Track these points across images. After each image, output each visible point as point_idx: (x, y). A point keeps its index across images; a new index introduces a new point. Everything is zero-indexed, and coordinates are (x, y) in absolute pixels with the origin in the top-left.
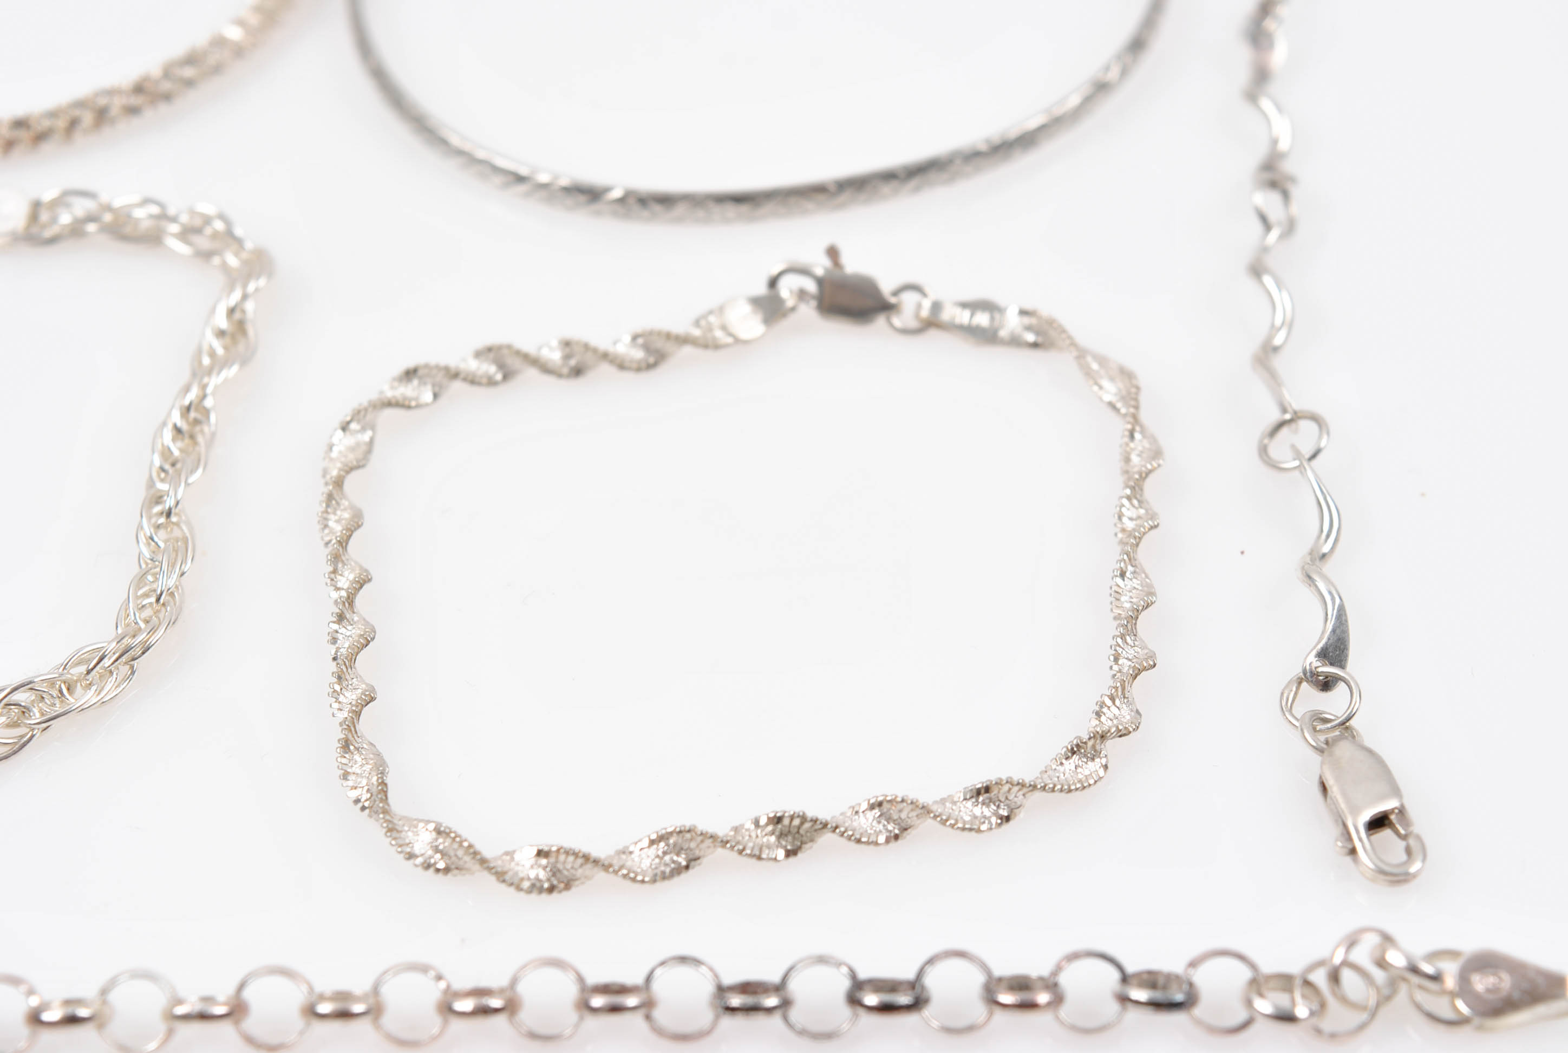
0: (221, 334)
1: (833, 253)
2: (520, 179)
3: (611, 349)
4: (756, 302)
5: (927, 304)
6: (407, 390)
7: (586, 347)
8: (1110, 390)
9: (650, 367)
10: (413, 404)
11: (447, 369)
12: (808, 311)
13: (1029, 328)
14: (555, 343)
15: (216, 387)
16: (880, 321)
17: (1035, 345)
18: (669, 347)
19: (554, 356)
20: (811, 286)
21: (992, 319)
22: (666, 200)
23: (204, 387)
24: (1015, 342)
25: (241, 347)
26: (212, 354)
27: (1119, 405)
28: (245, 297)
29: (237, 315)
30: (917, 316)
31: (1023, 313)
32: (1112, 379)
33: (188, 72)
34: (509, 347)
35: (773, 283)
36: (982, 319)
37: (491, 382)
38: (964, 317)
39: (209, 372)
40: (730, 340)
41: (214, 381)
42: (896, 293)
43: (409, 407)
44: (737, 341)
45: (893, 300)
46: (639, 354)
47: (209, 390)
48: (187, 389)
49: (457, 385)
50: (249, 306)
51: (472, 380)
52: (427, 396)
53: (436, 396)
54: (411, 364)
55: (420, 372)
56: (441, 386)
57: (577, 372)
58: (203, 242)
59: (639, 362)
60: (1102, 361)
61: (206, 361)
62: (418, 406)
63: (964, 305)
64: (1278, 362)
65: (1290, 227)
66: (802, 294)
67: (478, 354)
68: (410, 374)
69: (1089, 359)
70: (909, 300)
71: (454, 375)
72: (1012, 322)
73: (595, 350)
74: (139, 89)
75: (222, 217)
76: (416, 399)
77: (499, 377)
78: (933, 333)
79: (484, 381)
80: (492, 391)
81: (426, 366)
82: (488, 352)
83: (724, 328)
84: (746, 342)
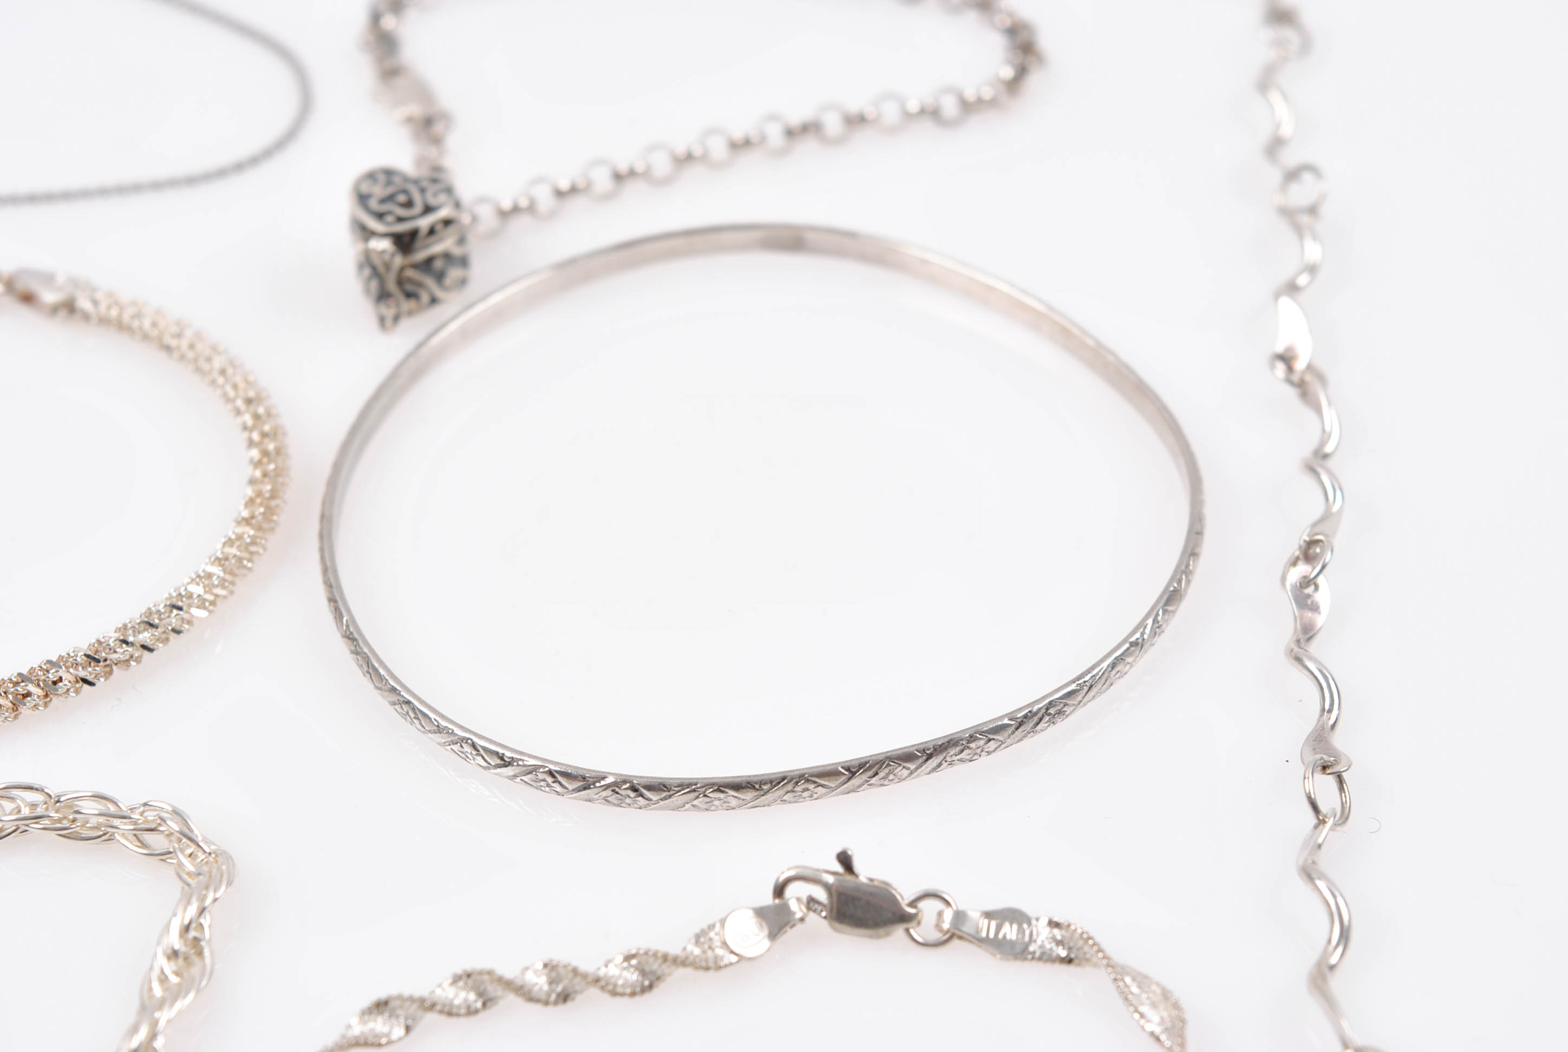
0: (174, 955)
1: (845, 860)
2: (505, 763)
3: (602, 972)
4: (761, 913)
5: (948, 915)
6: (379, 1025)
7: (575, 971)
8: (1155, 1021)
9: (646, 989)
10: (384, 1041)
11: (422, 1001)
12: (818, 922)
13: (1059, 943)
14: (540, 966)
15: (169, 1021)
16: (899, 932)
17: (1069, 961)
18: (665, 968)
19: (539, 981)
20: (821, 895)
21: (1021, 931)
22: (661, 788)
23: (155, 1023)
24: (1046, 957)
25: (195, 970)
26: (163, 979)
27: (1163, 1037)
28: (202, 911)
29: (192, 934)
30: (938, 926)
31: (1053, 924)
32: (1154, 1005)
33: (146, 636)
34: (490, 973)
35: (779, 891)
36: (1010, 932)
37: (471, 1012)
38: (987, 928)
39: (161, 1005)
40: (734, 959)
41: (164, 1016)
42: (912, 904)
43: (380, 1045)
44: (741, 958)
45: (911, 911)
46: (633, 977)
47: (162, 1024)
48: (135, 1029)
49: (431, 1018)
50: (206, 921)
51: (450, 1012)
52: (398, 1032)
53: (408, 1029)
54: (382, 994)
55: (393, 1004)
56: (414, 1019)
57: (565, 997)
58: (157, 842)
59: (633, 986)
60: (1143, 980)
61: (158, 991)
62: (390, 1042)
63: (988, 915)
64: (1336, 983)
65: (1345, 816)
66: (811, 902)
67: (456, 979)
68: (381, 1006)
69: (1128, 980)
70: (929, 908)
71: (428, 1005)
72: (1043, 935)
73: (585, 976)
74: (92, 659)
75: (176, 812)
76: (388, 1035)
77: (479, 1005)
78: (956, 942)
79: (463, 1011)
80: (472, 1020)
81: (400, 997)
82: (465, 978)
83: (725, 944)
84: (750, 959)
